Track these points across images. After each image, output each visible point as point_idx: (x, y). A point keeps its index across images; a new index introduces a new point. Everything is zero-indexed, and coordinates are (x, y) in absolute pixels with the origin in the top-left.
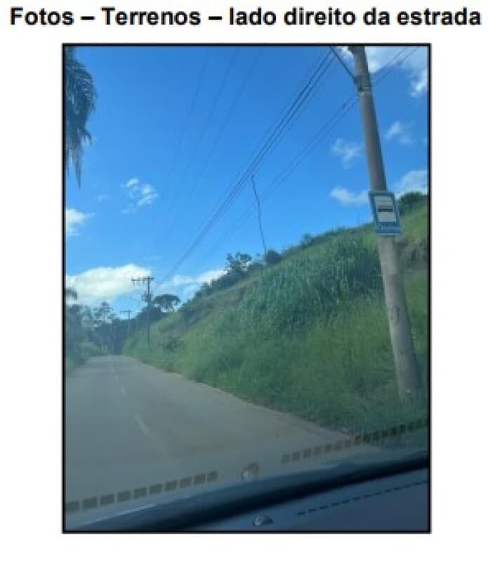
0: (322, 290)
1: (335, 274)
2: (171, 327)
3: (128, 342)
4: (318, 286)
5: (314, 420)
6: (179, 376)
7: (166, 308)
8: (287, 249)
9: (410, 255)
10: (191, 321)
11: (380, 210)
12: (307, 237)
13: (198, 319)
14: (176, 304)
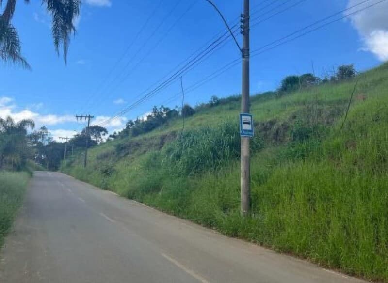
0: (215, 152)
1: (223, 144)
2: (106, 156)
3: (65, 162)
4: (212, 149)
5: (200, 224)
6: (115, 194)
7: (96, 136)
8: (199, 105)
9: (275, 131)
10: (122, 155)
11: (244, 123)
12: (215, 98)
13: (128, 154)
14: (104, 135)
